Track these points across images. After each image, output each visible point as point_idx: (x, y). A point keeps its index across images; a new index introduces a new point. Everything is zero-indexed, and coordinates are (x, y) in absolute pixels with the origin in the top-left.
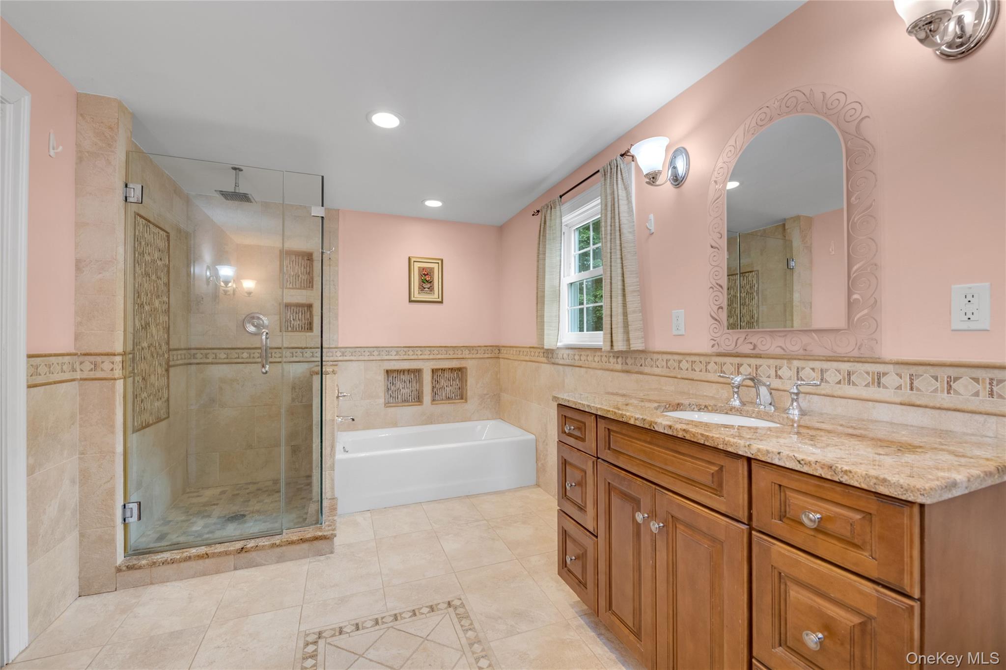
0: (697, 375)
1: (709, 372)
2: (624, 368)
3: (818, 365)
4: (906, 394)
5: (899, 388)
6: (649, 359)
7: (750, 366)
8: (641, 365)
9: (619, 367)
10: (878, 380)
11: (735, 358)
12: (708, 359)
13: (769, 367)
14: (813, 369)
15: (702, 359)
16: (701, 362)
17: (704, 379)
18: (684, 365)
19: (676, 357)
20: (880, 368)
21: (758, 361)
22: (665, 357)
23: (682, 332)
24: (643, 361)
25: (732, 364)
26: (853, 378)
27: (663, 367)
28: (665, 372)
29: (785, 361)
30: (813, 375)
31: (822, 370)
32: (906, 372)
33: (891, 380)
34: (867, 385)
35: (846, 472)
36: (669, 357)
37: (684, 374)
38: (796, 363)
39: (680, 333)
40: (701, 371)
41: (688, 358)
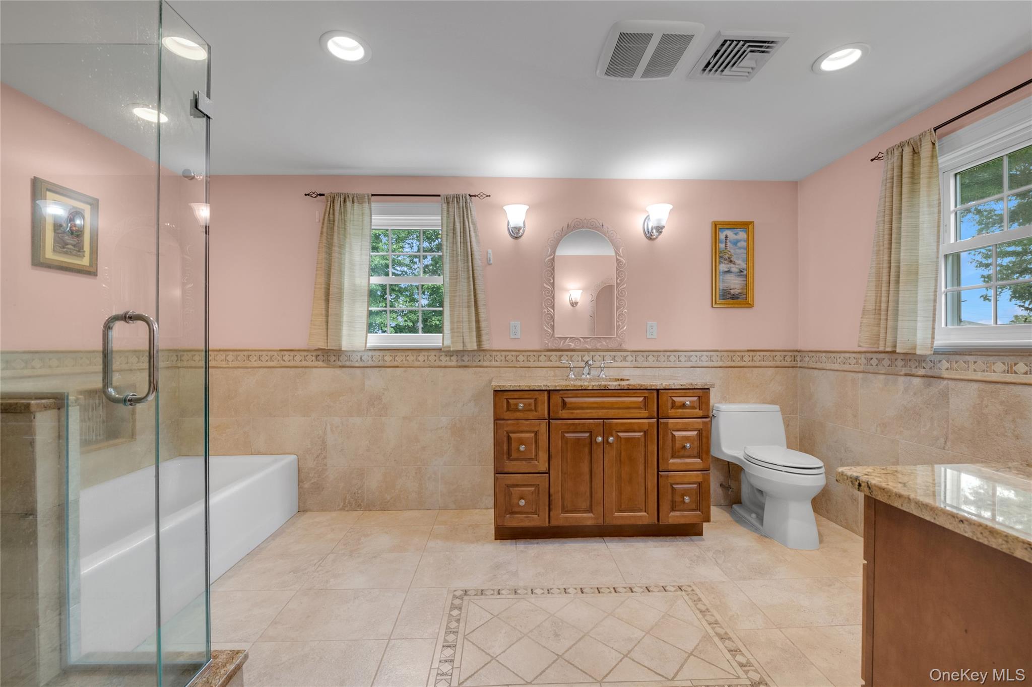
0: (531, 364)
1: (541, 361)
2: (459, 364)
3: (601, 354)
4: (634, 363)
5: (632, 361)
6: (488, 356)
7: (567, 356)
8: (480, 361)
9: (454, 363)
10: (625, 359)
11: (558, 352)
12: (539, 354)
13: (578, 356)
14: (599, 356)
15: (535, 353)
16: (534, 356)
17: (537, 366)
18: (521, 358)
19: (514, 353)
20: (625, 354)
21: (572, 353)
22: (504, 354)
23: (518, 336)
24: (482, 358)
25: (556, 356)
26: (616, 358)
27: (501, 361)
28: (503, 364)
29: (586, 353)
30: (600, 358)
31: (603, 356)
32: (634, 354)
33: (629, 358)
34: (621, 361)
35: (696, 385)
36: (507, 353)
37: (522, 364)
38: (592, 353)
39: (516, 337)
40: (534, 361)
41: (524, 353)
